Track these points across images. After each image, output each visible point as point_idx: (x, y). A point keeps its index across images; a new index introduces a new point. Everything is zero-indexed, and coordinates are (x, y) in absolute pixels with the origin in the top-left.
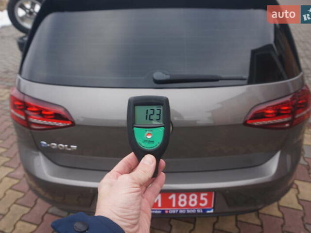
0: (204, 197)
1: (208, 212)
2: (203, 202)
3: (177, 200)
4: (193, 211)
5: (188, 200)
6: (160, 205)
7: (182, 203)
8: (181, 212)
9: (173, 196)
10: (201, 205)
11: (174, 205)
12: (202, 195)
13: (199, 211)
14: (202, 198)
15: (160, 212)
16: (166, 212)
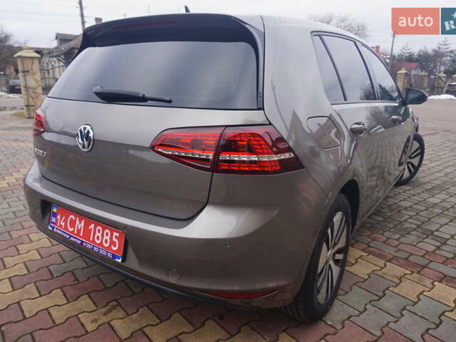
0: (116, 237)
10: (112, 247)
14: (114, 239)
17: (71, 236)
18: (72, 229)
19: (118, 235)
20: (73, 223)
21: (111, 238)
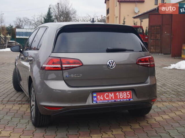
0: (129, 93)
1: (131, 100)
2: (128, 96)
3: (119, 95)
4: (126, 100)
5: (123, 95)
6: (113, 98)
7: (121, 96)
8: (121, 100)
9: (118, 94)
10: (128, 97)
11: (118, 98)
12: (128, 93)
13: (127, 100)
14: (128, 94)
15: (114, 101)
16: (116, 101)
17: (108, 101)
18: (108, 98)
19: (129, 92)
20: (108, 96)
21: (127, 95)
